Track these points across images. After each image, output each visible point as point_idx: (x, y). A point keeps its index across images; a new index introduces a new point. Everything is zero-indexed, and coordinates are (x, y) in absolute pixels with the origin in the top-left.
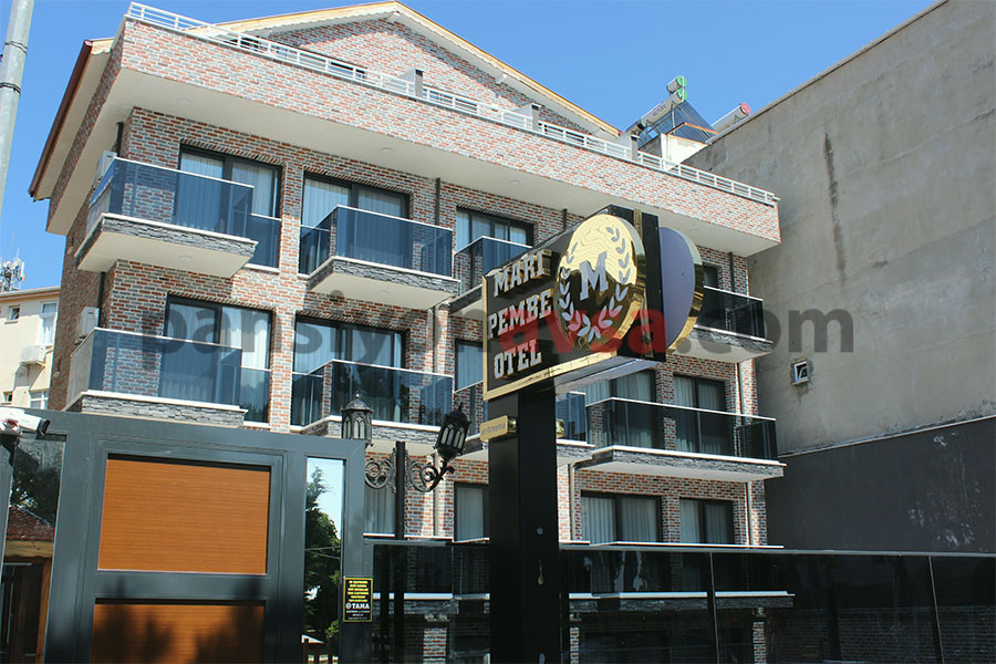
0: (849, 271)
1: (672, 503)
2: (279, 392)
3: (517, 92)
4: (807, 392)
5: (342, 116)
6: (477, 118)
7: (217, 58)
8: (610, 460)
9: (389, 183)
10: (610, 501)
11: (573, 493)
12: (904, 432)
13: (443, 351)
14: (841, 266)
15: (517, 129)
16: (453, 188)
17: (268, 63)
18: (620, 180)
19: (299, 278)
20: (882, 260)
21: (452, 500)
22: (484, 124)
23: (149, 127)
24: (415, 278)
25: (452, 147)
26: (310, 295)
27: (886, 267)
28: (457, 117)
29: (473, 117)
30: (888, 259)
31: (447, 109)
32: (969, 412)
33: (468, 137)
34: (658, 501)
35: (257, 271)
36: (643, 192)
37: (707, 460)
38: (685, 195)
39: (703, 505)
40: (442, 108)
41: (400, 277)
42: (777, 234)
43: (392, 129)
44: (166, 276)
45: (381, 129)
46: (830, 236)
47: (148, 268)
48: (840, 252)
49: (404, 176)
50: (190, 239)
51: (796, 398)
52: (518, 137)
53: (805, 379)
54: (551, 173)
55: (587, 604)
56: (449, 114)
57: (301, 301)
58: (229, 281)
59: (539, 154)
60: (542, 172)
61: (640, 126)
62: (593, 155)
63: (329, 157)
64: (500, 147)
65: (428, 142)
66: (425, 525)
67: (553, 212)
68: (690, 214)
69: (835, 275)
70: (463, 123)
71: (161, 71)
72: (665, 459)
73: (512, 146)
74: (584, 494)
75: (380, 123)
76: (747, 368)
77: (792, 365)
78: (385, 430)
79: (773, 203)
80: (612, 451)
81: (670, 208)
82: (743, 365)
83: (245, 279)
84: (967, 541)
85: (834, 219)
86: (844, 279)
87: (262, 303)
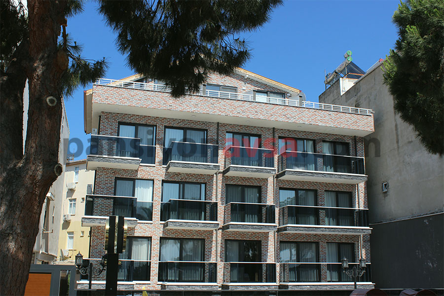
0: (400, 144)
1: (323, 245)
2: (156, 210)
3: (254, 80)
4: (387, 196)
5: (173, 108)
6: (228, 99)
7: (125, 93)
8: (286, 230)
9: (198, 127)
10: (295, 244)
11: (276, 242)
12: (418, 216)
13: (220, 190)
14: (398, 142)
15: (246, 101)
16: (225, 125)
17: (145, 92)
18: (293, 115)
19: (163, 167)
20: (410, 140)
21: (224, 246)
22: (232, 101)
23: (107, 118)
24: (202, 166)
25: (218, 113)
26: (167, 174)
27: (412, 143)
28: (220, 100)
29: (227, 99)
30: (413, 140)
31: (216, 98)
32: (439, 209)
33: (225, 108)
34: (317, 244)
35: (147, 166)
36: (304, 118)
37: (332, 228)
38: (325, 117)
39: (339, 245)
40: (214, 98)
41: (196, 166)
42: (373, 128)
43: (193, 109)
44: (114, 171)
45: (188, 110)
46: (394, 129)
47: (108, 169)
48: (397, 136)
49: (203, 123)
50: (117, 160)
51: (384, 198)
52: (247, 104)
53: (386, 190)
54: (262, 117)
55: (273, 287)
56: (217, 100)
57: (164, 176)
58: (137, 171)
59: (256, 110)
60: (257, 117)
61: (336, 72)
62: (280, 107)
63: (174, 120)
64: (239, 110)
65: (208, 112)
66: (212, 256)
67: (269, 129)
68: (328, 125)
69: (395, 146)
70: (222, 102)
71: (106, 102)
72: (311, 229)
73: (244, 108)
74: (281, 242)
75: (188, 107)
76: (362, 186)
77: (382, 184)
78: (191, 224)
79: (371, 114)
80: (287, 227)
81: (317, 124)
82: (360, 185)
83: (143, 170)
84: (435, 266)
85: (395, 121)
86: (398, 147)
87: (149, 178)
